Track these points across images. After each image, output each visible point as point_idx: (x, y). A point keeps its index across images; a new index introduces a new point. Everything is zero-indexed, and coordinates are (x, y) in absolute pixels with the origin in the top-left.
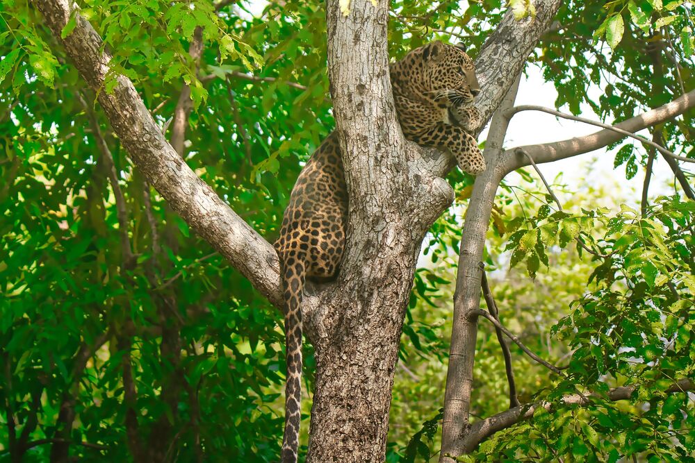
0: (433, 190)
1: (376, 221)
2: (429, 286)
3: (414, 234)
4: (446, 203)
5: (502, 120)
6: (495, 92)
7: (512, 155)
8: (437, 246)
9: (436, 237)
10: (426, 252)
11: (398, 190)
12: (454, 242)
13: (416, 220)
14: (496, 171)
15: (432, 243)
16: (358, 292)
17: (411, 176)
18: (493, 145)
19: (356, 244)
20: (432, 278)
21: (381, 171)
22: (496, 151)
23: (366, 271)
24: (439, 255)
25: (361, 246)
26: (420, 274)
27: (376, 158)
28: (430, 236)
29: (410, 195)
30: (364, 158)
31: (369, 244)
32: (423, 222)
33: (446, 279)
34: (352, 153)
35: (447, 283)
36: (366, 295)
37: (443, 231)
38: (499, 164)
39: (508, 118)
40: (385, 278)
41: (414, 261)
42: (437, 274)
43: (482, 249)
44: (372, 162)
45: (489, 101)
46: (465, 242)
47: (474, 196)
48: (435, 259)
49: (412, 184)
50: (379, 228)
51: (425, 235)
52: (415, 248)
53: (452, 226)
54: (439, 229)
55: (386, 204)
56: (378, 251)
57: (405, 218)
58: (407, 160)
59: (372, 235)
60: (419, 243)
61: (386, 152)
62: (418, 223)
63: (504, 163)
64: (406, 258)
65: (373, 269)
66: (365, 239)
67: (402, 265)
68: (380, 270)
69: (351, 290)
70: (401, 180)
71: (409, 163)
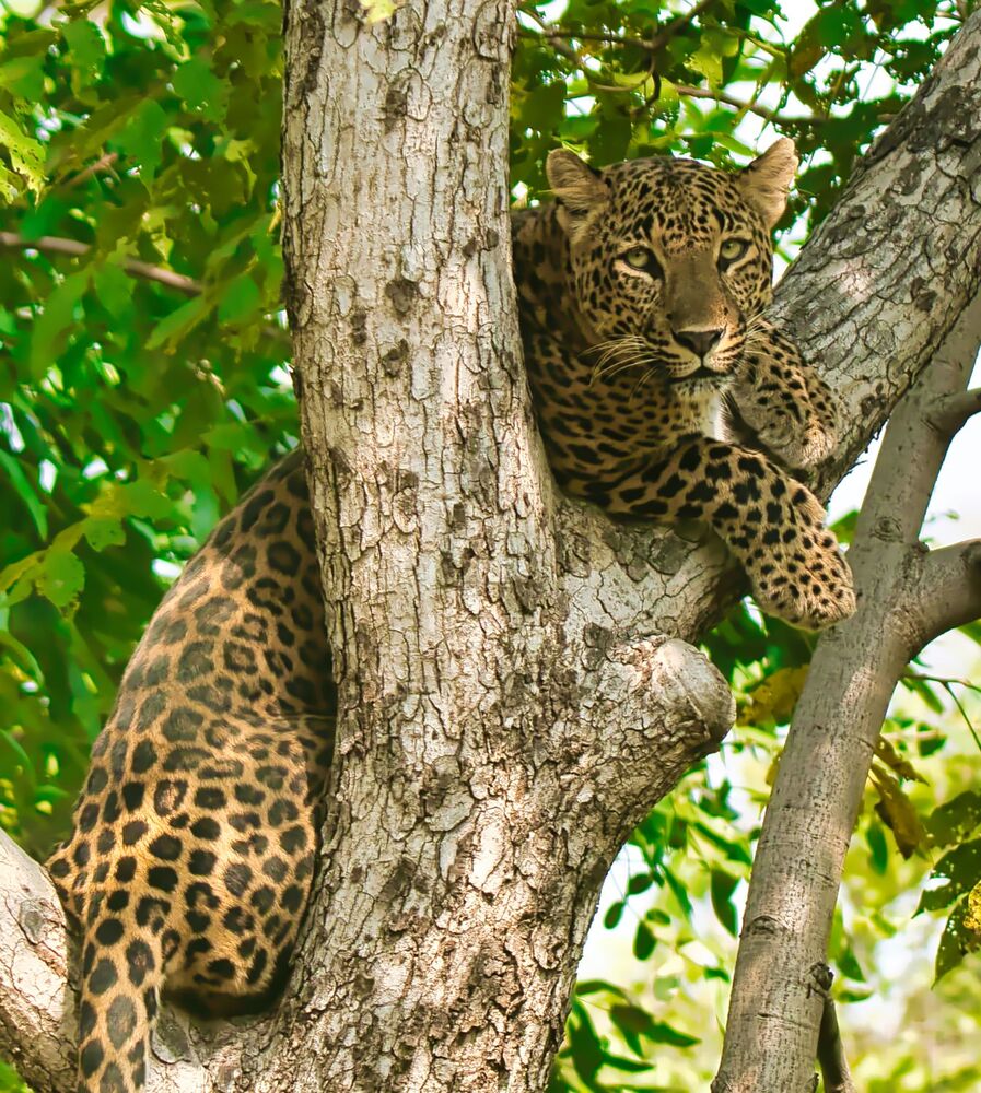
0: (655, 685)
1: (435, 795)
2: (617, 1047)
3: (575, 847)
4: (702, 737)
5: (921, 436)
6: (902, 331)
7: (955, 571)
8: (652, 897)
9: (653, 861)
10: (613, 918)
11: (522, 680)
12: (722, 887)
13: (585, 796)
14: (893, 627)
15: (638, 885)
16: (357, 1055)
17: (574, 629)
18: (884, 531)
19: (357, 874)
20: (631, 1020)
21: (462, 606)
22: (896, 552)
23: (391, 976)
24: (658, 931)
25: (374, 884)
26: (586, 1001)
27: (446, 559)
28: (631, 860)
29: (567, 701)
30: (401, 555)
31: (404, 877)
32: (613, 804)
33: (679, 1026)
34: (357, 534)
35: (684, 1042)
36: (385, 1066)
37: (678, 843)
38: (905, 599)
39: (945, 430)
40: (459, 1008)
41: (569, 949)
42: (648, 1004)
43: (827, 917)
44: (431, 571)
45: (876, 365)
46: (762, 888)
47: (803, 714)
48: (645, 945)
49: (575, 661)
50: (443, 819)
51: (615, 849)
52: (577, 901)
53: (717, 825)
54: (665, 831)
55: (474, 732)
56: (438, 907)
57: (545, 786)
58: (564, 569)
59: (419, 843)
60: (591, 882)
61: (486, 536)
62: (593, 806)
63: (925, 598)
64: (541, 937)
65: (415, 971)
66: (392, 858)
67: (525, 962)
68: (444, 977)
69: (332, 1045)
70: (535, 644)
71: (570, 583)
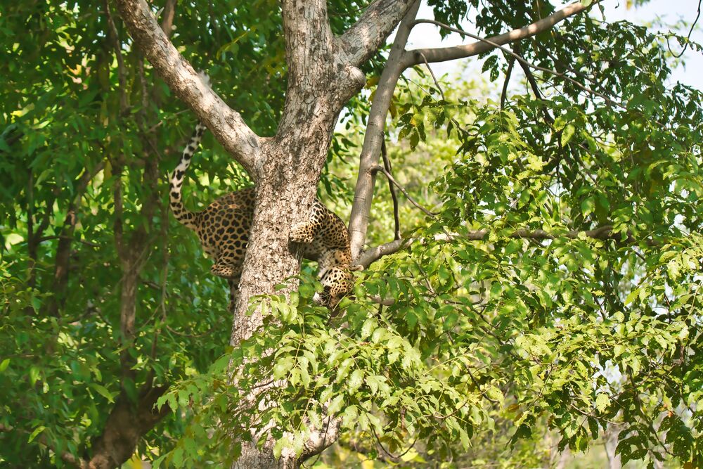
0: (351, 76)
1: (307, 96)
2: (343, 146)
3: (334, 107)
4: (359, 86)
5: (406, 29)
6: (402, 7)
7: (412, 55)
8: (351, 117)
9: (350, 110)
10: (342, 121)
11: (325, 74)
12: (364, 116)
13: (336, 97)
14: (398, 65)
15: (347, 115)
16: (290, 146)
17: (335, 65)
18: (398, 47)
19: (291, 111)
20: (345, 141)
21: (313, 59)
22: (400, 51)
23: (297, 132)
24: (350, 124)
25: (294, 113)
26: (337, 137)
27: (311, 50)
28: (346, 110)
29: (334, 78)
30: (301, 49)
31: (300, 112)
32: (342, 99)
33: (355, 143)
34: (293, 44)
35: (356, 146)
36: (296, 149)
37: (355, 107)
38: (402, 60)
39: (410, 27)
40: (311, 138)
41: (332, 127)
42: (349, 139)
43: (384, 123)
44: (307, 52)
45: (396, 14)
46: (372, 117)
47: (380, 83)
48: (348, 127)
49: (335, 69)
50: (309, 101)
51: (342, 108)
52: (334, 118)
53: (364, 104)
54: (353, 104)
55: (315, 84)
56: (307, 118)
57: (329, 95)
58: (334, 52)
59: (304, 105)
60: (337, 114)
61: (319, 45)
62: (338, 99)
63: (405, 60)
64: (327, 125)
65: (302, 130)
66: (298, 108)
67: (324, 129)
68: (308, 132)
69: (286, 144)
70: (328, 67)
71: (335, 55)
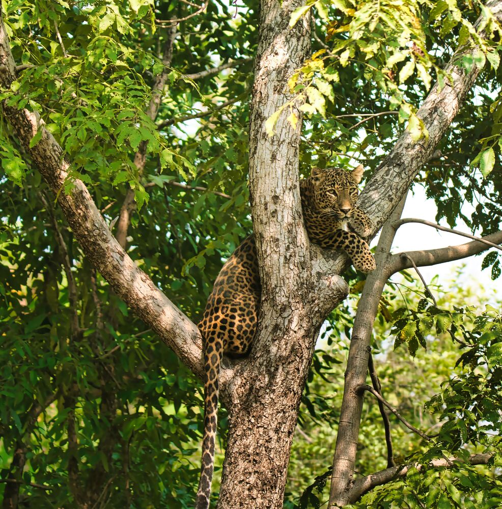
0: (332, 285)
1: (283, 309)
2: (324, 364)
3: (314, 321)
4: (342, 296)
5: (391, 230)
6: (386, 206)
7: (398, 259)
8: (331, 332)
9: (332, 323)
10: (323, 336)
11: (302, 284)
12: (347, 329)
13: (316, 309)
14: (384, 271)
15: (328, 329)
16: (266, 367)
17: (314, 273)
18: (382, 250)
19: (266, 327)
20: (327, 358)
21: (289, 267)
22: (385, 255)
23: (274, 349)
24: (333, 339)
25: (270, 329)
26: (317, 354)
27: (285, 257)
28: (327, 323)
29: (312, 288)
30: (275, 256)
31: (276, 327)
32: (323, 311)
33: (338, 359)
34: (266, 252)
35: (339, 363)
36: (272, 369)
37: (337, 320)
38: (387, 266)
39: (395, 228)
40: (289, 356)
41: (313, 343)
42: (331, 355)
43: (370, 336)
44: (282, 260)
45: (380, 214)
46: (356, 329)
47: (365, 291)
48: (330, 342)
49: (314, 280)
50: (285, 314)
51: (323, 321)
52: (315, 332)
53: (346, 316)
54: (334, 317)
55: (292, 295)
56: (284, 334)
57: (307, 307)
58: (311, 259)
59: (280, 320)
60: (317, 329)
61: (294, 252)
62: (318, 312)
63: (391, 265)
64: (307, 341)
65: (279, 348)
66: (274, 323)
67: (303, 346)
68: (286, 349)
69: (261, 365)
70: (305, 276)
71: (313, 262)
